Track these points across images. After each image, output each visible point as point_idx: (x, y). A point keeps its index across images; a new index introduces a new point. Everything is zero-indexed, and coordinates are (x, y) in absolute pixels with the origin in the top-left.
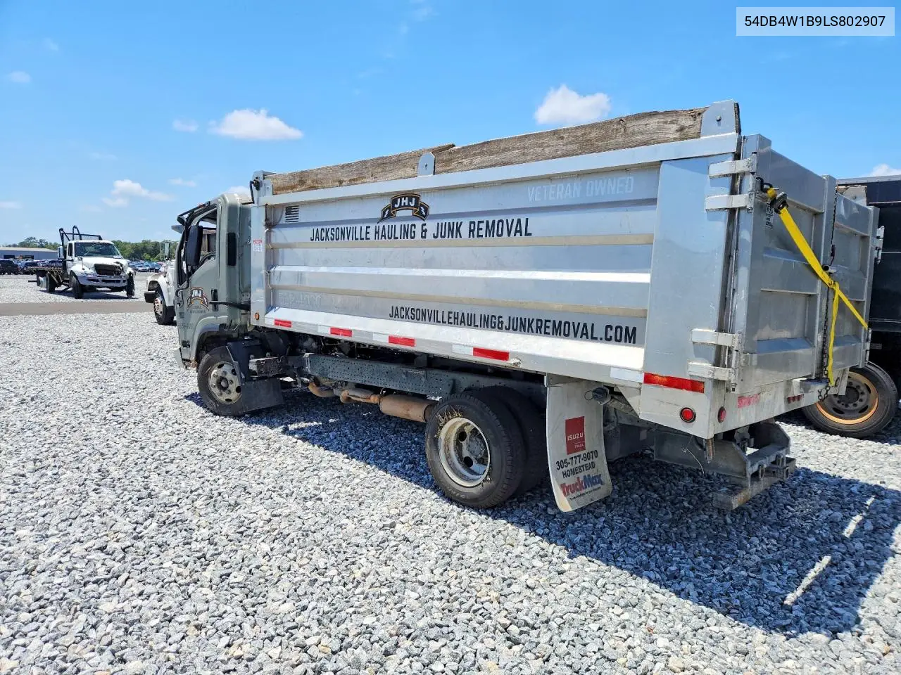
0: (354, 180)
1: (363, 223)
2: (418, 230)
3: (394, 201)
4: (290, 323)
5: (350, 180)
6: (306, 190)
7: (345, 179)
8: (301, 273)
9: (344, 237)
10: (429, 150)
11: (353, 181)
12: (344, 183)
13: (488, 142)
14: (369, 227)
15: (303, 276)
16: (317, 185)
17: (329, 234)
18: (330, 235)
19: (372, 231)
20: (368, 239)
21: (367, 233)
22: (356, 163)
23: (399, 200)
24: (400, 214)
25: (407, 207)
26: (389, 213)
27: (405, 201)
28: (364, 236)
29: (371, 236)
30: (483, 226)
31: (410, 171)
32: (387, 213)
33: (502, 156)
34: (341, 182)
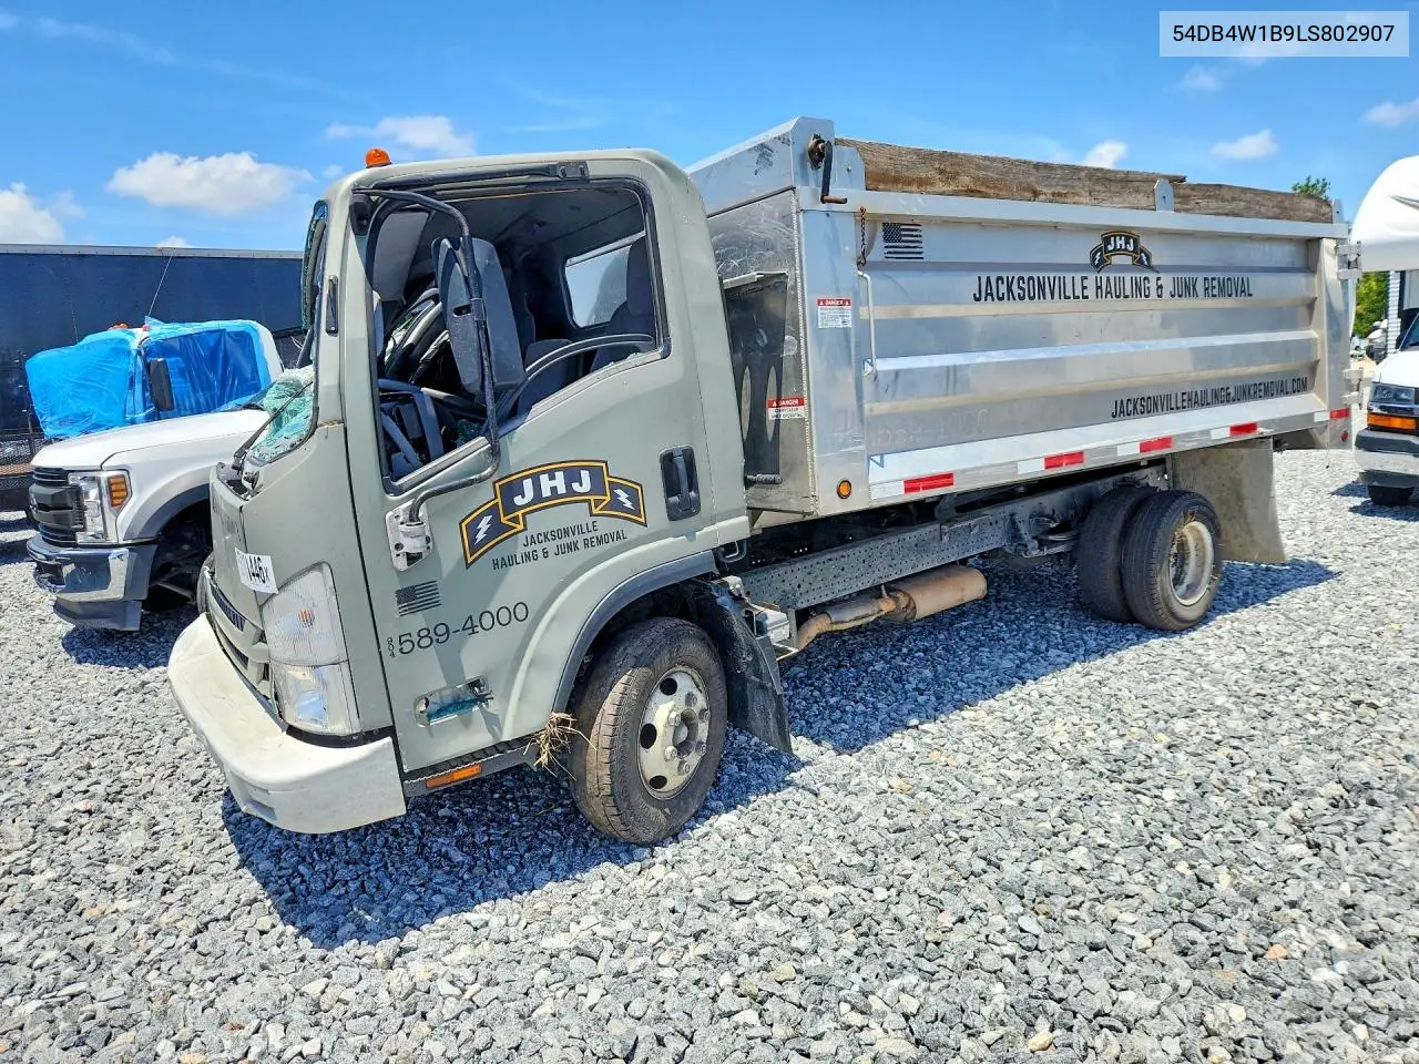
0: (1060, 195)
1: (1076, 271)
2: (1153, 285)
3: (1107, 241)
4: (949, 476)
5: (1053, 194)
6: (956, 193)
7: (1045, 190)
8: (955, 367)
9: (1044, 295)
10: (1165, 177)
11: (1057, 197)
12: (1042, 197)
13: (1220, 186)
14: (1086, 278)
15: (959, 374)
16: (983, 189)
17: (1015, 287)
18: (1016, 290)
19: (1091, 283)
20: (1087, 297)
21: (1084, 288)
22: (1062, 167)
23: (1112, 239)
24: (1116, 260)
25: (1124, 252)
26: (1100, 260)
27: (1121, 242)
28: (1078, 292)
29: (1091, 292)
30: (1215, 283)
31: (1144, 201)
32: (1098, 257)
33: (1234, 204)
34: (1036, 194)
